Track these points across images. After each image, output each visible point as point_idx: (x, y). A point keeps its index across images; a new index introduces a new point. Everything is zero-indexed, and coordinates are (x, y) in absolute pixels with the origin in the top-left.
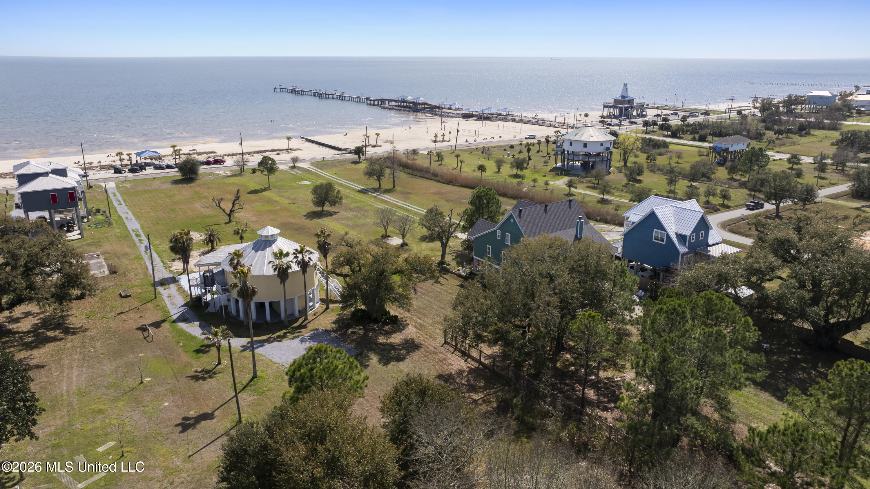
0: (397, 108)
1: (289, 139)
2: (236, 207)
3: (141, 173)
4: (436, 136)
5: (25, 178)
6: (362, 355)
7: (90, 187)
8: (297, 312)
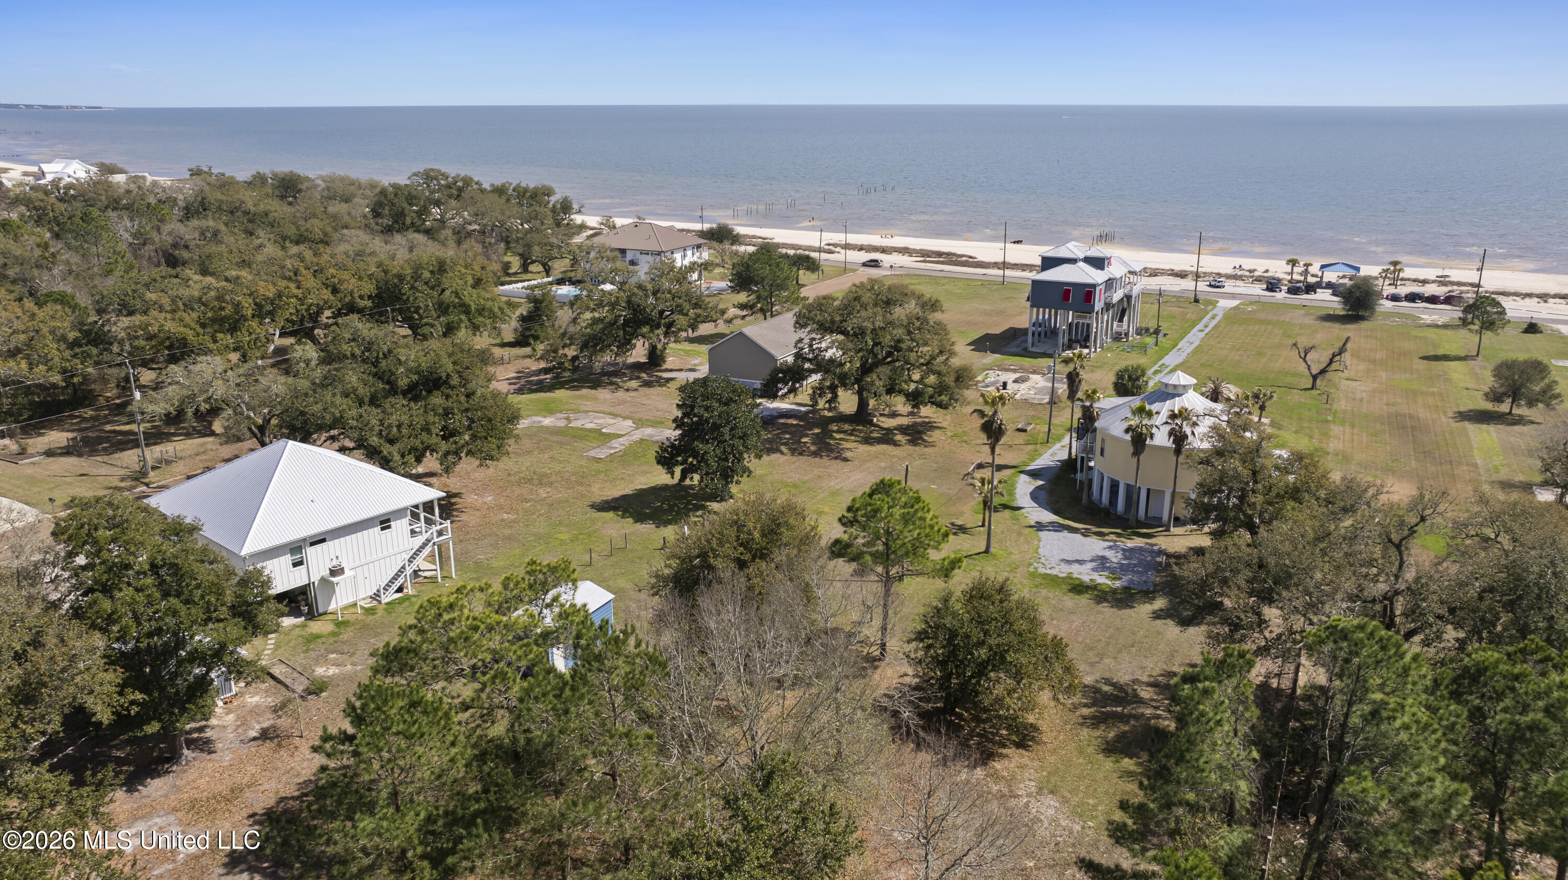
2: (1334, 366)
3: (1305, 296)
5: (1049, 263)
6: (1148, 595)
7: (1196, 301)
8: (1165, 518)
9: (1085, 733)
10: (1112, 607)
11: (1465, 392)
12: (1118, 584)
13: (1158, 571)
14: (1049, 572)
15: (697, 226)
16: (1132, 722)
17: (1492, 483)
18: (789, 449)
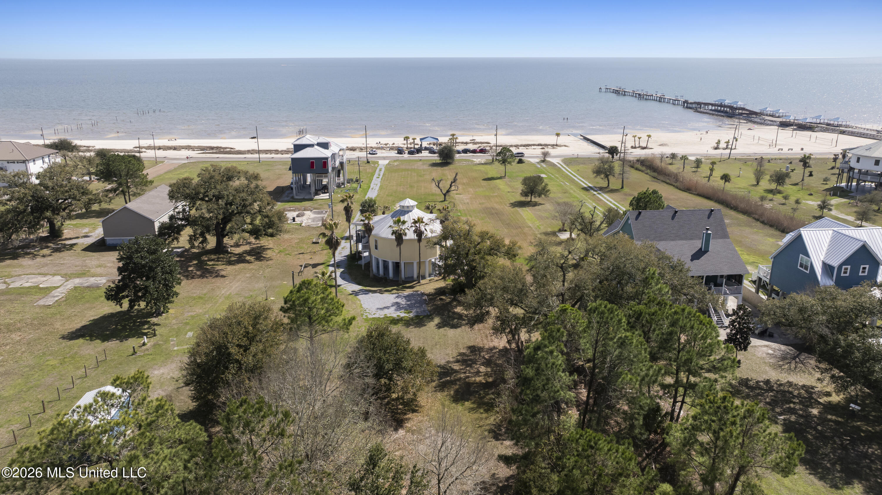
0: (711, 112)
1: (558, 135)
2: (453, 188)
3: (417, 155)
4: (719, 142)
5: (298, 148)
6: (429, 317)
7: (368, 162)
8: (415, 276)
9: (439, 395)
10: (415, 327)
11: (509, 194)
12: (411, 315)
13: (427, 304)
14: (374, 316)
15: (41, 142)
16: (458, 383)
17: (541, 234)
18: (184, 276)
